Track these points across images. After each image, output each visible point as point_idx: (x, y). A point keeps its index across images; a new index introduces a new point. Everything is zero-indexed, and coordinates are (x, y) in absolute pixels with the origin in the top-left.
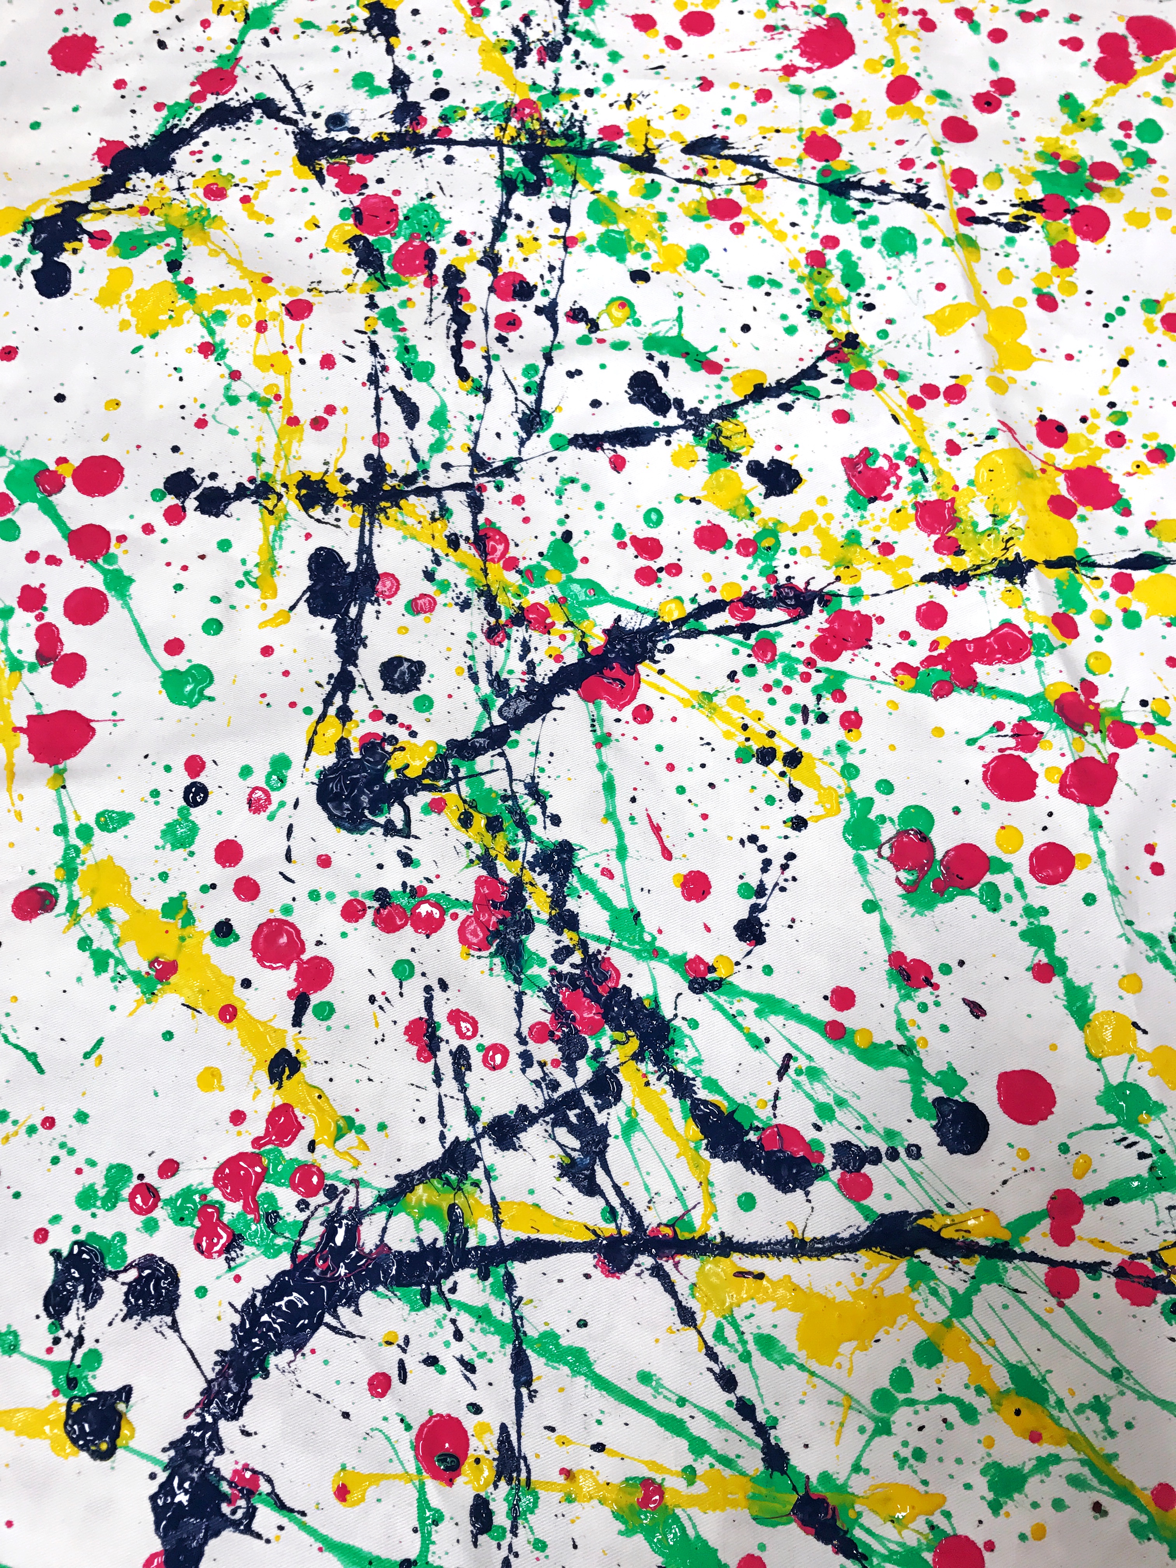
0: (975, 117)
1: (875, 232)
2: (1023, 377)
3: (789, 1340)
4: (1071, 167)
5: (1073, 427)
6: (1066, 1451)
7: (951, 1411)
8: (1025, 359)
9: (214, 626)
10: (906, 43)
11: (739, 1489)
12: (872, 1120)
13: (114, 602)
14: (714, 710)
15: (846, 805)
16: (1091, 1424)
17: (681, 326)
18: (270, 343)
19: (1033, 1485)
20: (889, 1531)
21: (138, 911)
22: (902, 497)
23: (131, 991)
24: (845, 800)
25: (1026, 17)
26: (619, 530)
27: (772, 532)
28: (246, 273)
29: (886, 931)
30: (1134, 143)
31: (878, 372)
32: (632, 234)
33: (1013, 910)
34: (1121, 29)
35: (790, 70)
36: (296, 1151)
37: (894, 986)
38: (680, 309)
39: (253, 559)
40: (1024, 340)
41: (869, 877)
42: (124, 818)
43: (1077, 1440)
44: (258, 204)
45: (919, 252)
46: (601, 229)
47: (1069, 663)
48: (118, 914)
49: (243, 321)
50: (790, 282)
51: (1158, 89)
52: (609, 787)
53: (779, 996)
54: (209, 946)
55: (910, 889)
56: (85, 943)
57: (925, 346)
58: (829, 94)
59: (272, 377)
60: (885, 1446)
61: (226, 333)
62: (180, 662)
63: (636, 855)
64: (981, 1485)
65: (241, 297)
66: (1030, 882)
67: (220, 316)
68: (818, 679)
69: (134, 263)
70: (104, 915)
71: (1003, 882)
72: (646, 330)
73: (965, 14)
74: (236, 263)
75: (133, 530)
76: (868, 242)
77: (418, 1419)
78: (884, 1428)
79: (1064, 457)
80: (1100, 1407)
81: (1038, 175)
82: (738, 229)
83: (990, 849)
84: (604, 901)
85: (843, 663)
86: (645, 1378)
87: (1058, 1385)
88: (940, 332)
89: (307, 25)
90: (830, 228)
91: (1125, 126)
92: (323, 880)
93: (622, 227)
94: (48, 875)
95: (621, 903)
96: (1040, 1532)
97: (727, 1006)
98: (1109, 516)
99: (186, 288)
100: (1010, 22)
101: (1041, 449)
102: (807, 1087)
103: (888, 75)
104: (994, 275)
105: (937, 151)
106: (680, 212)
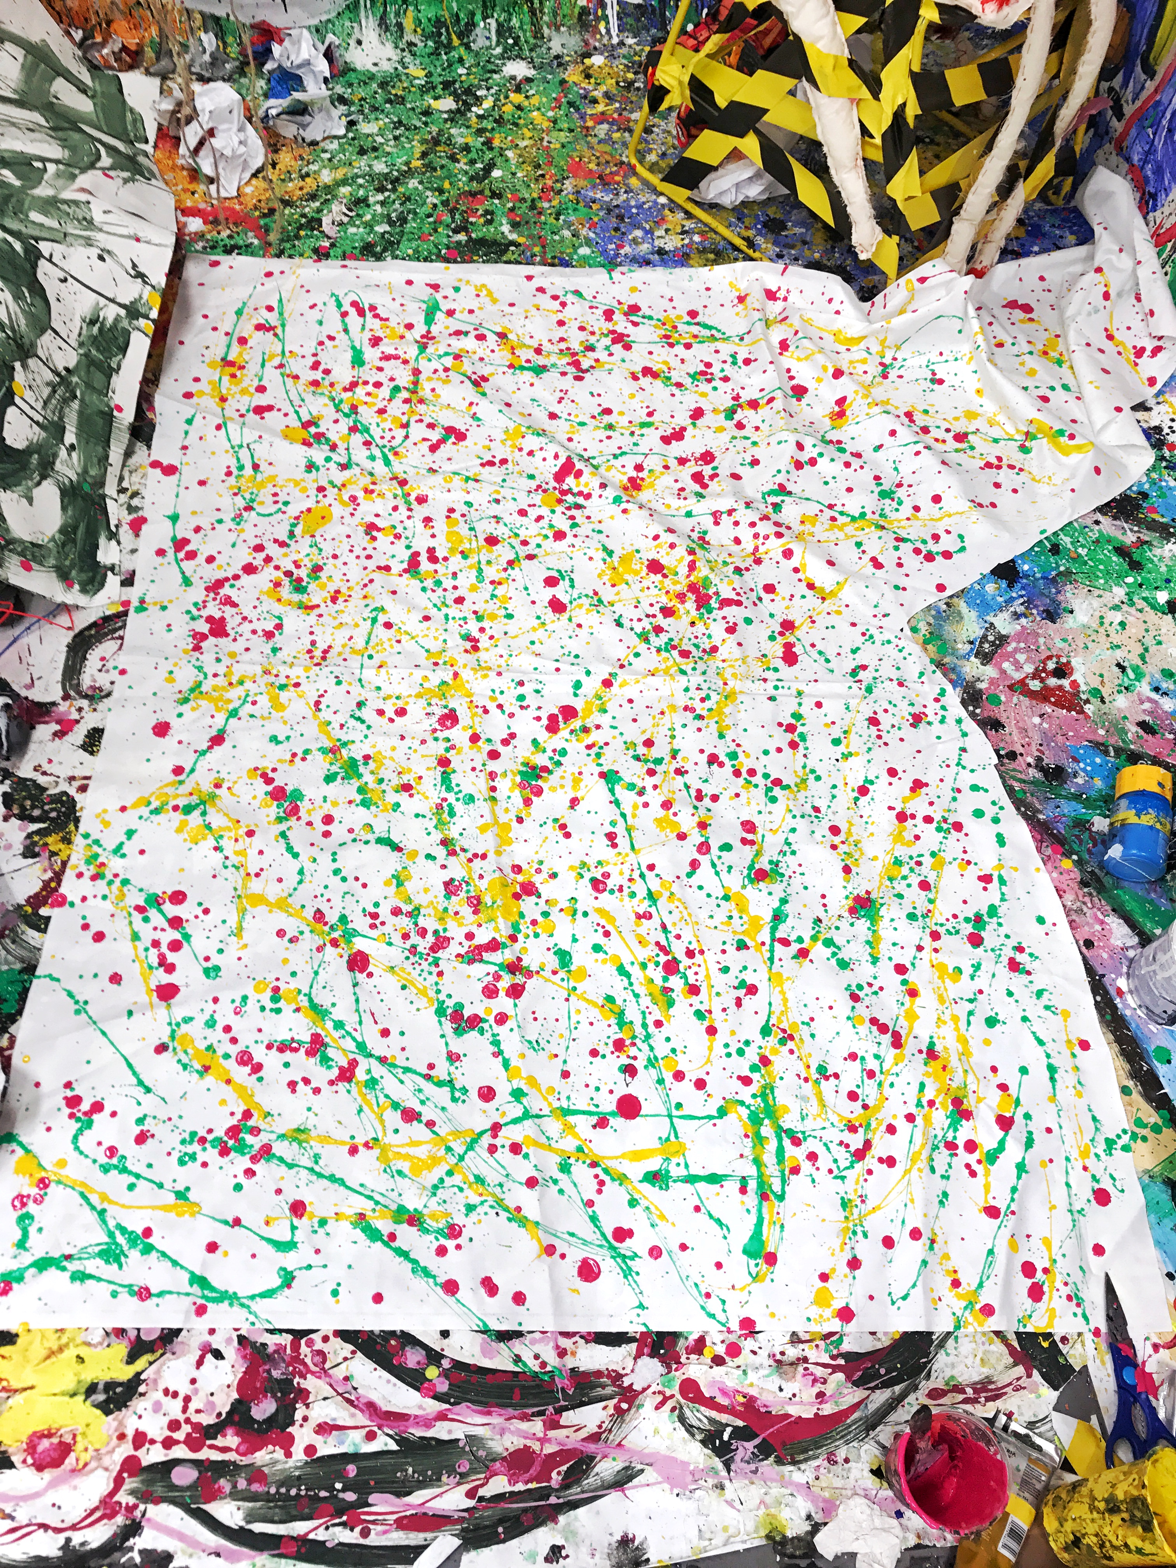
0: (501, 749)
1: (460, 796)
2: (508, 849)
3: (406, 1171)
4: (533, 768)
5: (525, 867)
6: (490, 1198)
7: (456, 1190)
8: (510, 842)
9: (221, 951)
10: (477, 720)
11: (388, 1214)
12: (438, 1104)
13: (185, 944)
15: (436, 1003)
16: (498, 1190)
17: (389, 834)
18: (240, 846)
19: (479, 1209)
20: (434, 1224)
21: (197, 1050)
22: (463, 895)
23: (195, 1076)
24: (436, 1001)
25: (522, 707)
26: (364, 910)
27: (417, 909)
28: (230, 819)
29: (447, 1044)
30: (557, 757)
31: (458, 849)
32: (373, 798)
33: (488, 1035)
34: (556, 712)
35: (434, 731)
36: (251, 1123)
37: (448, 1061)
38: (389, 826)
39: (234, 926)
40: (510, 835)
41: (442, 1026)
42: (191, 1019)
43: (493, 1195)
44: (234, 790)
45: (475, 803)
46: (362, 797)
47: (513, 952)
48: (190, 1051)
49: (230, 838)
50: (429, 815)
51: (568, 736)
52: (357, 1001)
53: (410, 1066)
54: (221, 1060)
55: (456, 1030)
56: (179, 1061)
57: (475, 838)
58: (448, 740)
59: (240, 858)
60: (434, 1199)
61: (223, 843)
62: (209, 964)
63: (365, 1023)
64: (463, 1210)
65: (229, 829)
66: (494, 1025)
67: (221, 837)
68: (430, 959)
69: (189, 817)
70: (186, 1052)
71: (486, 1026)
72: (377, 835)
73: (500, 707)
74: (226, 815)
75: (191, 917)
76: (458, 800)
77: (291, 1201)
78: (434, 1194)
79: (520, 878)
80: (501, 1185)
81: (521, 773)
82: (411, 796)
83: (482, 1015)
84: (354, 1039)
85: (440, 954)
86: (362, 1185)
87: (488, 1180)
88: (480, 834)
89: (252, 716)
90: (444, 795)
91: (554, 751)
92: (259, 1037)
93: (369, 796)
94: (165, 1039)
95: (360, 1039)
96: (480, 1221)
97: (393, 1071)
98: (533, 899)
99: (208, 826)
100: (516, 710)
101: (512, 876)
102: (417, 1095)
103: (470, 732)
104: (502, 811)
105: (484, 765)
106: (391, 789)
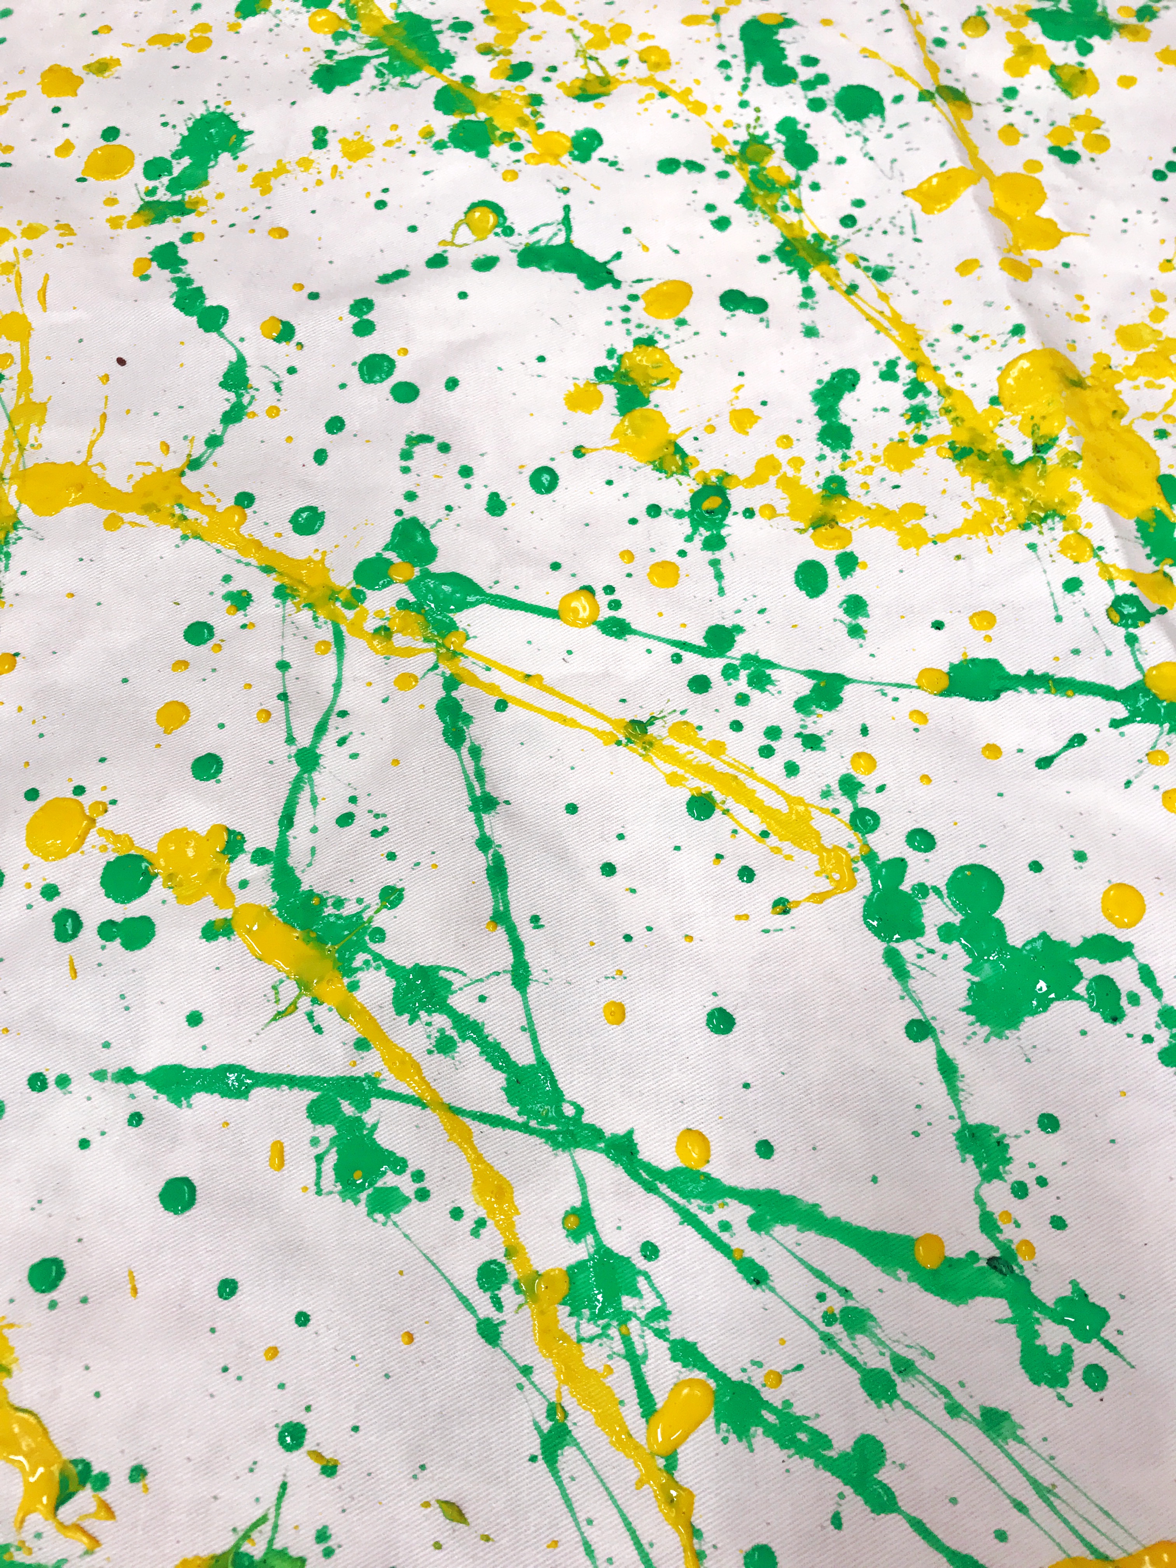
1: (825, 92)
2: (1050, 258)
8: (1050, 236)
12: (959, 1396)
14: (649, 745)
15: (864, 873)
17: (569, 229)
24: (861, 865)
27: (716, 488)
29: (947, 1068)
32: (496, 123)
33: (1143, 1017)
37: (970, 1157)
38: (567, 208)
40: (1045, 212)
41: (912, 983)
45: (887, 113)
46: (454, 120)
50: (716, 163)
52: (497, 874)
53: (786, 1191)
57: (908, 229)
63: (544, 977)
71: (1122, 973)
72: (520, 240)
76: (817, 105)
84: (497, 1056)
88: (927, 210)
90: (762, 94)
93: (482, 116)
95: (523, 1056)
97: (703, 1216)
102: (845, 1344)
104: (995, 133)
106: (560, 93)
